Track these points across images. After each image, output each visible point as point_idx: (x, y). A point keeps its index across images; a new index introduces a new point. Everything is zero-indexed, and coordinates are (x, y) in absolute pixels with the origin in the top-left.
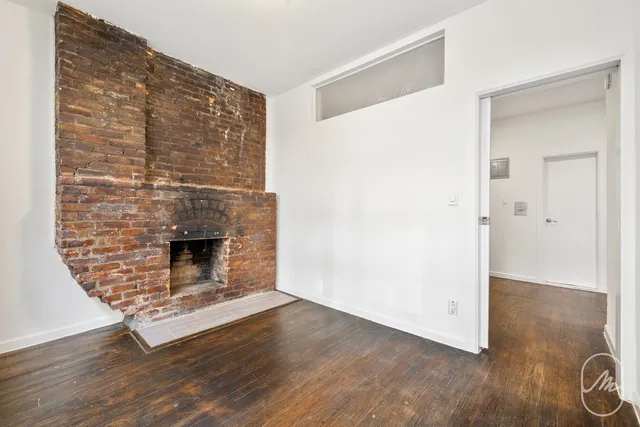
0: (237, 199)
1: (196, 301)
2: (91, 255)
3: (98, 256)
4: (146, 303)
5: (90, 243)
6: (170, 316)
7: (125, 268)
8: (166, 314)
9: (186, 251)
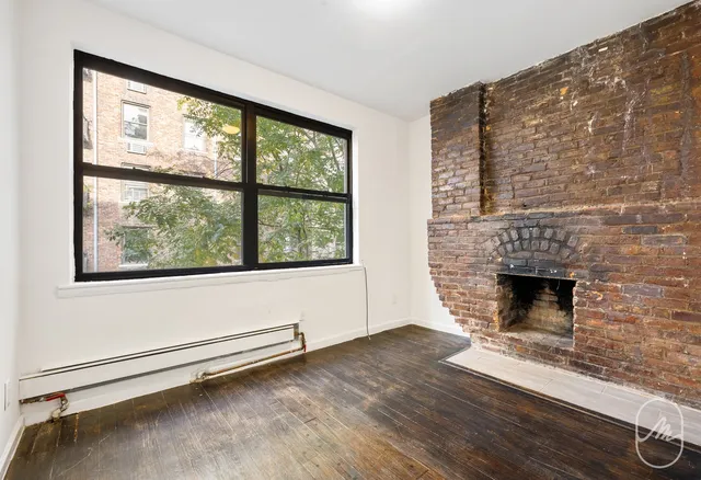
0: (591, 222)
1: (527, 350)
2: (442, 276)
3: (446, 277)
4: (477, 328)
5: (440, 266)
6: (499, 351)
7: (461, 290)
8: (493, 346)
9: (547, 290)
